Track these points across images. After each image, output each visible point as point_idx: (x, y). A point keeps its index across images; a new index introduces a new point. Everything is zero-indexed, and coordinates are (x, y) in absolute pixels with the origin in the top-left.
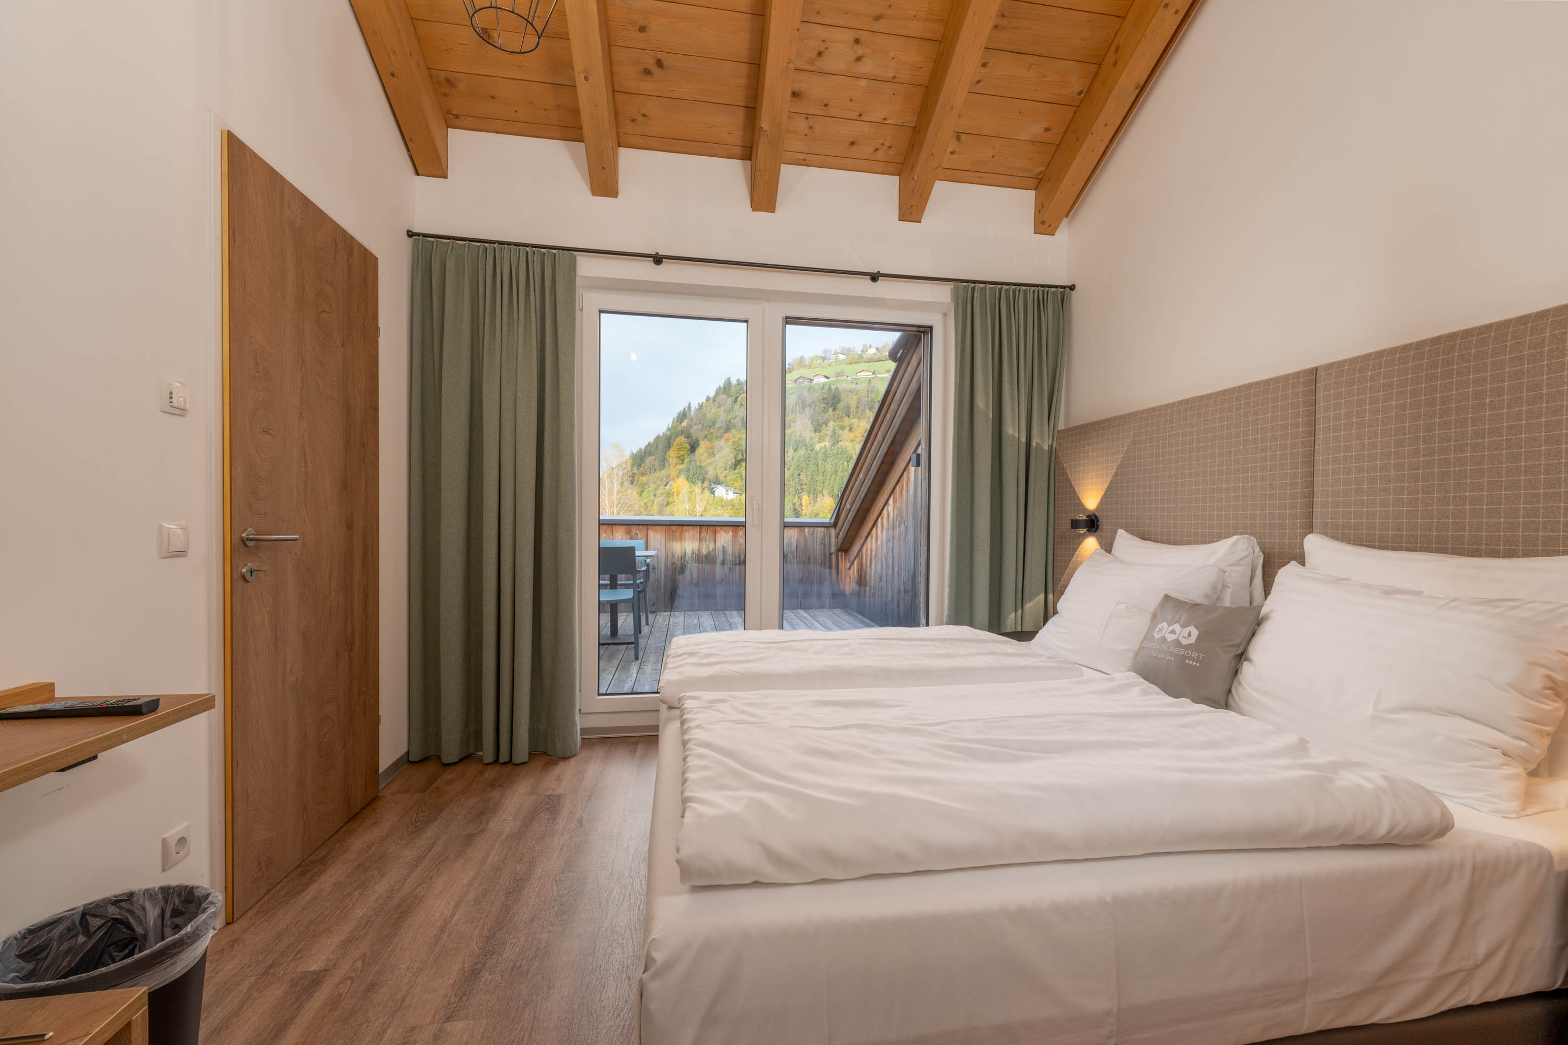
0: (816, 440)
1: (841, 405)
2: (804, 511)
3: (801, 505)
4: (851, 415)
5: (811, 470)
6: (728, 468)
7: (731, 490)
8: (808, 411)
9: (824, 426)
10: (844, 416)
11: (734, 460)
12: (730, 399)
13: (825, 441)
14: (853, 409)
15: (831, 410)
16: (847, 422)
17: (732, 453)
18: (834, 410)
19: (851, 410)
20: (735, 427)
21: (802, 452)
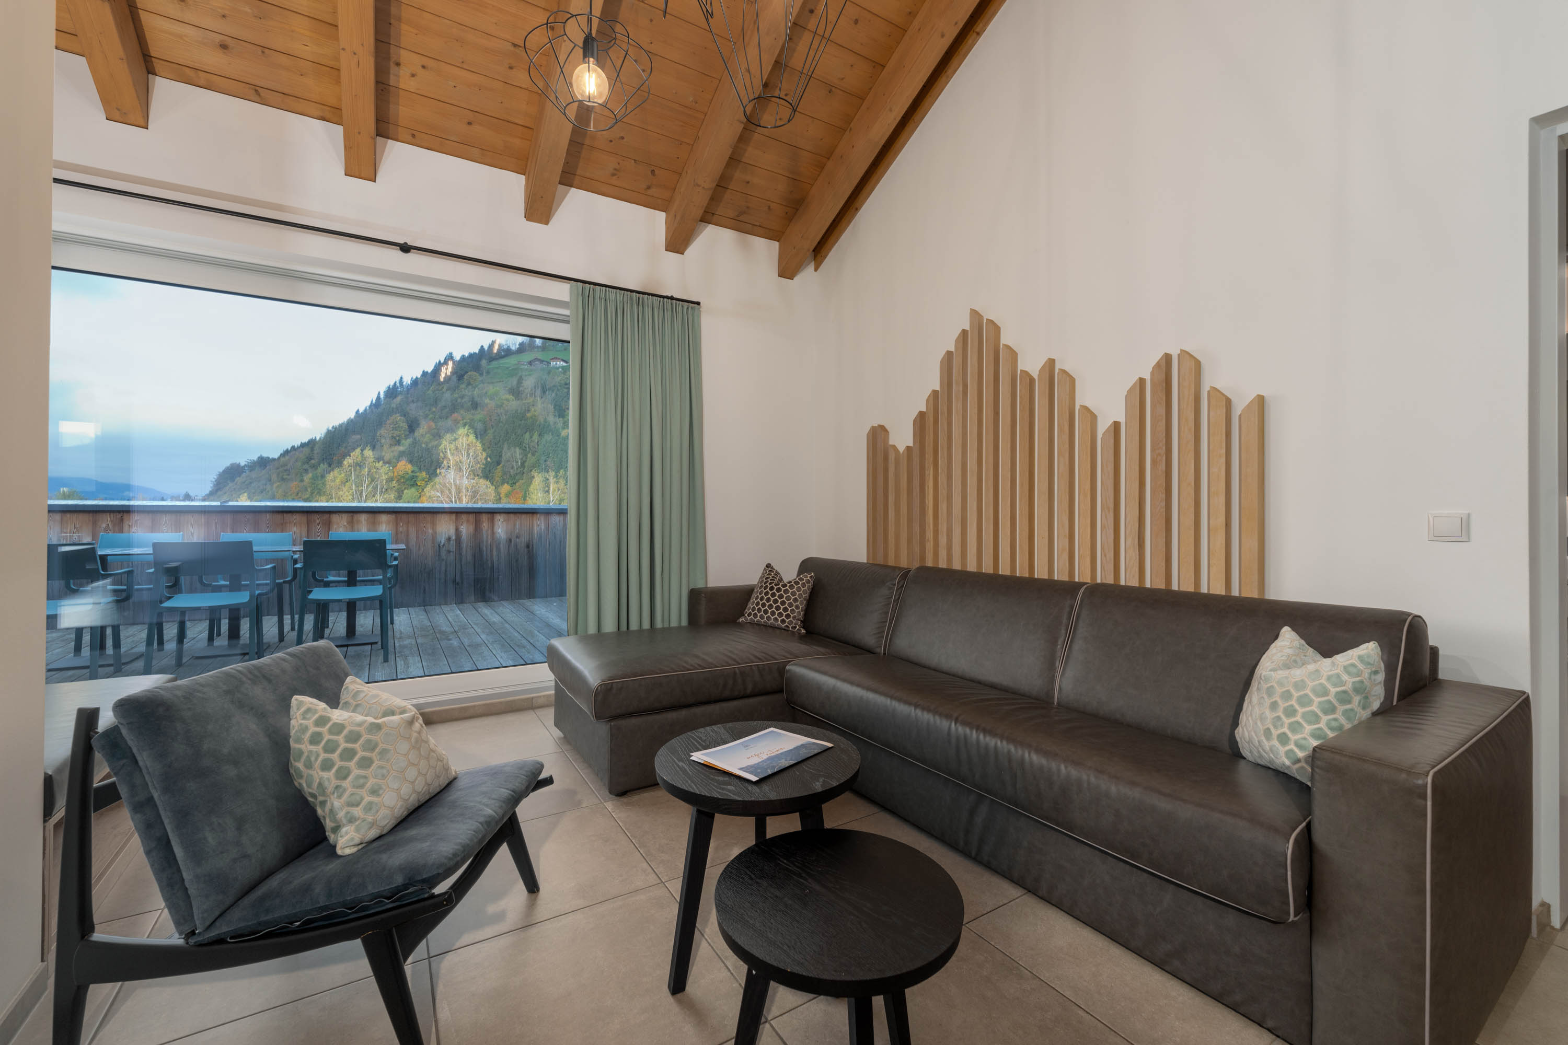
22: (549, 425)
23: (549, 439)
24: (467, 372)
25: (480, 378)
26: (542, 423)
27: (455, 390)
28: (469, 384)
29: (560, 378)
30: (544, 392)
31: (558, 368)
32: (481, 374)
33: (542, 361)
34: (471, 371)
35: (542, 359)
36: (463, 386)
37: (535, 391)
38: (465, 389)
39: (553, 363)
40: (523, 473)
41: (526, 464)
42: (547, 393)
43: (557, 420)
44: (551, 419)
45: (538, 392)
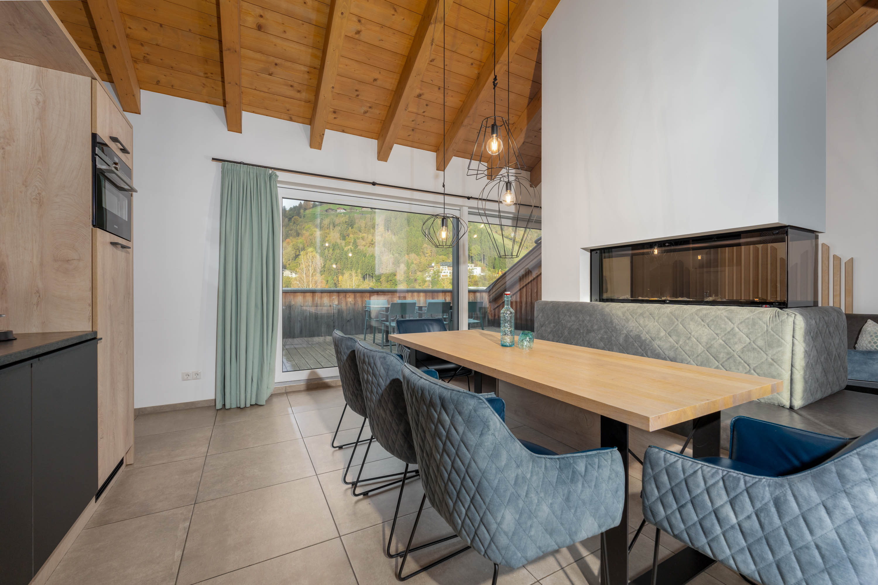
0: (343, 244)
1: (356, 226)
2: (340, 284)
3: (338, 281)
4: (362, 231)
5: (344, 261)
6: (291, 259)
7: (294, 272)
8: (338, 228)
9: (347, 237)
10: (358, 232)
11: (294, 255)
12: (287, 219)
13: (349, 245)
14: (363, 228)
15: (350, 228)
16: (361, 235)
17: (293, 251)
18: (352, 228)
19: (362, 229)
20: (291, 236)
21: (337, 251)
22: (338, 244)
23: (338, 252)
24: (293, 217)
25: (300, 220)
26: (334, 243)
27: (287, 226)
28: (294, 223)
29: (342, 219)
30: (334, 227)
31: (341, 213)
32: (301, 217)
33: (332, 210)
34: (295, 216)
35: (333, 208)
36: (292, 224)
37: (329, 226)
38: (292, 226)
39: (338, 211)
40: (325, 271)
41: (326, 266)
42: (336, 227)
43: (342, 241)
44: (339, 241)
45: (331, 227)
